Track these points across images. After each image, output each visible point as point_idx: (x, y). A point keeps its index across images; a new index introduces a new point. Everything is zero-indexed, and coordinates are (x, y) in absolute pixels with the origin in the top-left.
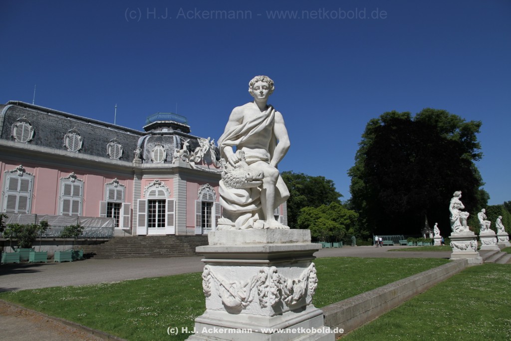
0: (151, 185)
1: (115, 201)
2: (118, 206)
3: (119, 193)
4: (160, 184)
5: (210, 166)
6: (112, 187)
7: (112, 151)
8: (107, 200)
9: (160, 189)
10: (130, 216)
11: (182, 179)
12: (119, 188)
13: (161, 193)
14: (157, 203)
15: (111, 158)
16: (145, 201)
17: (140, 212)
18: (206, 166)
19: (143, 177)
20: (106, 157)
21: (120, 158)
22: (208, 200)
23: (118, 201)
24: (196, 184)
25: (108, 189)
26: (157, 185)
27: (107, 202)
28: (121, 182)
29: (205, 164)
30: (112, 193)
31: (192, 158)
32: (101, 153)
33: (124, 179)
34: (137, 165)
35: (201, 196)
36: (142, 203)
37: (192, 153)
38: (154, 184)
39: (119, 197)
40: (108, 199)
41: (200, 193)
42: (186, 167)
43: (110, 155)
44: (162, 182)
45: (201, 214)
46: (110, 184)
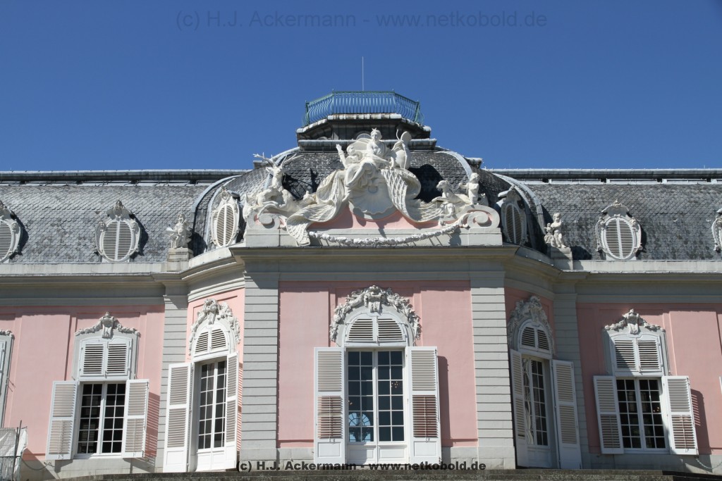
0: (199, 319)
1: (103, 379)
2: (117, 390)
3: (117, 353)
4: (217, 312)
5: (389, 228)
6: (96, 339)
7: (109, 242)
8: (79, 375)
9: (218, 325)
10: (144, 417)
11: (261, 287)
12: (119, 339)
13: (219, 338)
14: (216, 371)
15: (103, 260)
16: (186, 368)
17: (172, 402)
18: (372, 227)
19: (190, 298)
20: (91, 259)
21: (133, 257)
22: (375, 341)
23: (115, 378)
24: (323, 295)
25: (83, 345)
26: (212, 315)
27: (77, 383)
28: (125, 323)
29: (363, 222)
30: (93, 355)
31: (300, 212)
32: (75, 251)
33: (135, 313)
34: (173, 267)
35: (345, 331)
36: (179, 375)
37: (306, 196)
38: (207, 313)
39: (117, 365)
40: (82, 373)
41: (340, 322)
42: (276, 244)
43: (104, 253)
44: (224, 304)
45: (342, 394)
46: (89, 332)
